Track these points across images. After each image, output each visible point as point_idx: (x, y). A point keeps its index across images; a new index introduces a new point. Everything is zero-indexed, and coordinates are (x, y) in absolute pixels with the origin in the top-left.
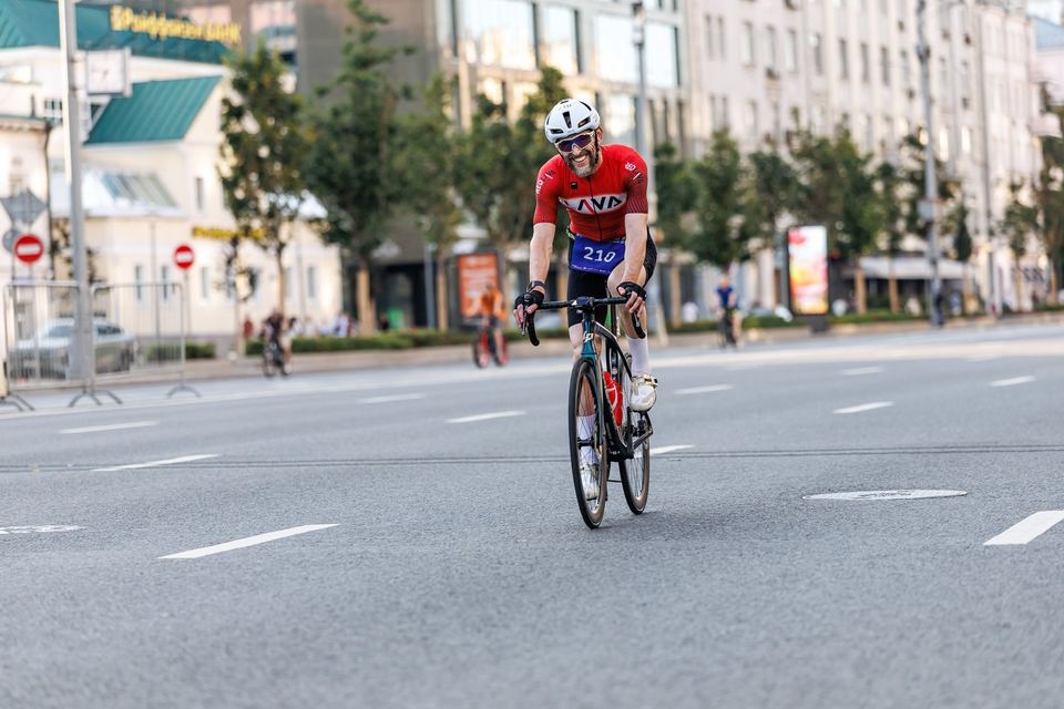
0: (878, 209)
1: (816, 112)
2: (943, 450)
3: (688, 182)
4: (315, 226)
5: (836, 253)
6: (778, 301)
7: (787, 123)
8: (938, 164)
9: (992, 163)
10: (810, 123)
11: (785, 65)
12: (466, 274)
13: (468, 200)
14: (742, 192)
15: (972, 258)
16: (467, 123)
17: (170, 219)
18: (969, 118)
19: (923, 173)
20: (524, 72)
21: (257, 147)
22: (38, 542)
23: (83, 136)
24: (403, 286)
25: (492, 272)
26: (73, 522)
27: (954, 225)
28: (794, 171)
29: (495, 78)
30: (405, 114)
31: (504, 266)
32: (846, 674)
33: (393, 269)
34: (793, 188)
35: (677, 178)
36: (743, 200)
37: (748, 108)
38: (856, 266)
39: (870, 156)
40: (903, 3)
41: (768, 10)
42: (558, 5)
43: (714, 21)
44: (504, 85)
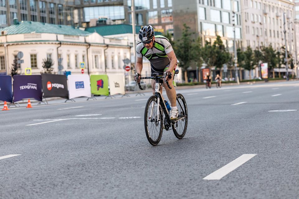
0: (277, 60)
1: (265, 43)
2: (292, 103)
3: (243, 55)
5: (269, 68)
6: (259, 76)
7: (261, 45)
8: (288, 52)
9: (297, 51)
10: (265, 45)
11: (260, 34)
12: (204, 72)
13: (204, 59)
14: (253, 57)
15: (294, 68)
18: (293, 43)
19: (285, 53)
20: (214, 37)
22: (130, 120)
24: (192, 74)
26: (139, 116)
27: (290, 62)
28: (262, 53)
29: (208, 37)
30: (193, 44)
31: (210, 70)
33: (191, 71)
34: (262, 56)
35: (241, 55)
36: (253, 58)
37: (253, 42)
38: (273, 70)
39: (275, 50)
40: (281, 23)
41: (257, 25)
42: (220, 24)
43: (247, 27)
44: (210, 39)
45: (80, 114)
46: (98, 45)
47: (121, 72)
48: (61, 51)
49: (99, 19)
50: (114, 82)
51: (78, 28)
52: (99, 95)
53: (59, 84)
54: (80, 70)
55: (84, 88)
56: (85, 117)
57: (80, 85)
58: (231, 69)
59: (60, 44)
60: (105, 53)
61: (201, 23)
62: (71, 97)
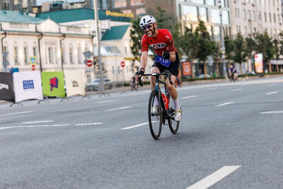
0: (274, 50)
1: (260, 29)
3: (232, 45)
4: (151, 57)
5: (265, 59)
6: (252, 70)
7: (253, 31)
10: (258, 31)
11: (253, 18)
12: (184, 66)
13: (184, 50)
14: (244, 46)
16: (183, 33)
17: (119, 56)
20: (196, 22)
21: (138, 40)
22: (93, 127)
23: (100, 39)
25: (189, 66)
26: (101, 122)
28: (255, 42)
29: (189, 23)
31: (192, 64)
32: (271, 151)
34: (255, 45)
35: (230, 44)
36: (244, 48)
37: (245, 28)
38: (269, 62)
39: (272, 38)
40: (278, 4)
41: (248, 7)
42: (203, 7)
43: (237, 10)
44: (191, 25)
45: (28, 121)
46: (52, 34)
47: (82, 68)
48: (6, 42)
49: (53, 2)
50: (71, 80)
51: (27, 14)
52: (54, 97)
53: (2, 84)
54: (30, 67)
55: (33, 88)
56: (32, 124)
57: (28, 85)
58: (217, 62)
59: (5, 34)
60: (61, 44)
61: (179, 5)
62: (17, 100)
